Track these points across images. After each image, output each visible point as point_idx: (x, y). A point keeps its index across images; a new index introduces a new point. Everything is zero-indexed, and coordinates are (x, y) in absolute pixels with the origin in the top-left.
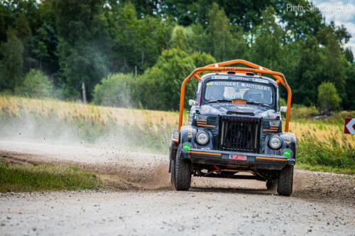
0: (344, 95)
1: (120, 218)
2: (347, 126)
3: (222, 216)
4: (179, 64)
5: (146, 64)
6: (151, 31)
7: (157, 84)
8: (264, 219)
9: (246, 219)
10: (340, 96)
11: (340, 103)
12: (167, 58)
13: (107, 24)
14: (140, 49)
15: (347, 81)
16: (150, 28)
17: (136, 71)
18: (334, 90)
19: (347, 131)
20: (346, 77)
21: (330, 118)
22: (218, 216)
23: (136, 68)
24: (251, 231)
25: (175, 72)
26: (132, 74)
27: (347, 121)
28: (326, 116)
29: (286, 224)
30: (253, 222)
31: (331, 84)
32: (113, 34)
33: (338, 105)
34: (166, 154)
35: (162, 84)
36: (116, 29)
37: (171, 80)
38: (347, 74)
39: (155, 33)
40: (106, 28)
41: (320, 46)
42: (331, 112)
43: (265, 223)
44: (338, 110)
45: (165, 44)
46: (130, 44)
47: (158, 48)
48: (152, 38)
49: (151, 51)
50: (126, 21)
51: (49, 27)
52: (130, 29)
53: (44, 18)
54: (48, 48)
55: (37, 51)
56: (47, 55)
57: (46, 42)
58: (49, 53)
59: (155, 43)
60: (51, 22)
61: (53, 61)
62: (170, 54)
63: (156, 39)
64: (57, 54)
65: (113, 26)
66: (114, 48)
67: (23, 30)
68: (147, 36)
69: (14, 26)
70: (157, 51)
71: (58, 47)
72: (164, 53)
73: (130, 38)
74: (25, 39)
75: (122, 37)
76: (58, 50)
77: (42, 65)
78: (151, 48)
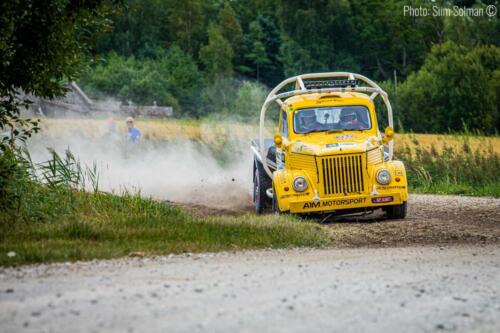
4: (459, 65)
5: (409, 67)
6: (414, 18)
7: (427, 95)
12: (440, 56)
17: (395, 78)
23: (395, 73)
26: (390, 82)
32: (359, 24)
35: (434, 94)
36: (364, 17)
40: (349, 16)
46: (385, 39)
47: (427, 42)
48: (416, 28)
49: (417, 46)
50: (378, 6)
51: (266, 20)
52: (384, 16)
53: (260, 7)
54: (267, 51)
55: (252, 56)
56: (267, 60)
57: (263, 40)
58: (269, 57)
59: (421, 35)
60: (270, 12)
61: (274, 68)
62: (443, 51)
63: (422, 29)
64: (280, 59)
65: (360, 13)
66: (362, 45)
67: (230, 25)
68: (409, 26)
69: (218, 22)
70: (425, 46)
71: (282, 48)
72: (435, 49)
73: (385, 29)
74: (234, 39)
75: (373, 29)
76: (283, 53)
77: (260, 76)
78: (416, 43)
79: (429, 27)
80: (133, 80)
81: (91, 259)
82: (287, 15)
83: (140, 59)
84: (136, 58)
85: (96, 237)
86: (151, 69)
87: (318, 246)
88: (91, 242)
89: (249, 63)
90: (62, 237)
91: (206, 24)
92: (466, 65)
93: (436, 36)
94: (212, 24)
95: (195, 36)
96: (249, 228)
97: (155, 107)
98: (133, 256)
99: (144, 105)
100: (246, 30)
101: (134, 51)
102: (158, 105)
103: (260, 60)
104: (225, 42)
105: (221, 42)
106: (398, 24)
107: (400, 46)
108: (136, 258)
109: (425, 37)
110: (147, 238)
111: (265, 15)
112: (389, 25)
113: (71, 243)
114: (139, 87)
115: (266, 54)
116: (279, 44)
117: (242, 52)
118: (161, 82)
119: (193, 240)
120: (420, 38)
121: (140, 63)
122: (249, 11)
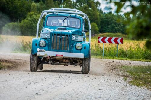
0: (100, 27)
1: (6, 80)
2: (99, 40)
3: (47, 78)
4: (35, 18)
5: (22, 18)
6: (24, 5)
7: (27, 26)
8: (64, 78)
9: (56, 78)
10: (99, 28)
11: (99, 30)
12: (31, 15)
13: (6, 3)
14: (20, 13)
15: (101, 22)
16: (23, 4)
17: (19, 21)
18: (96, 25)
19: (99, 42)
20: (101, 20)
21: (95, 36)
22: (45, 78)
23: (18, 20)
24: (58, 83)
25: (33, 21)
26: (17, 22)
27: (99, 38)
28: (93, 36)
29: (72, 79)
30: (59, 80)
31: (95, 23)
32: (9, 7)
33: (98, 31)
34: (29, 53)
35: (29, 26)
36: (10, 5)
37: (32, 24)
38: (101, 19)
39: (25, 6)
40: (6, 4)
41: (90, 9)
42: (95, 34)
43: (64, 80)
44: (98, 33)
45: (29, 10)
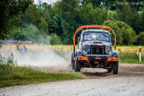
46: (91, 20)
47: (103, 20)
48: (100, 16)
49: (100, 22)
50: (89, 11)
51: (58, 16)
52: (90, 14)
53: (55, 12)
54: (58, 24)
55: (53, 26)
56: (58, 27)
57: (57, 22)
58: (58, 26)
59: (101, 18)
60: (58, 14)
61: (60, 29)
62: (107, 22)
63: (101, 17)
64: (61, 26)
65: (84, 13)
66: (84, 22)
67: (47, 18)
68: (98, 16)
69: (44, 17)
70: (102, 21)
71: (62, 23)
72: (105, 22)
73: (91, 17)
74: (48, 21)
75: (87, 17)
76: (62, 25)
77: (56, 31)
78: (100, 21)
79: (103, 16)
80: (20, 34)
81: (23, 85)
82: (63, 14)
83: (22, 28)
84: (21, 28)
85: (22, 79)
86: (25, 31)
87: (82, 79)
88: (20, 80)
89: (53, 28)
90: (12, 79)
91: (40, 17)
92: (114, 26)
93: (105, 18)
94: (42, 17)
95: (37, 21)
96: (63, 75)
97: (26, 41)
98: (34, 83)
99: (23, 41)
100: (52, 19)
101: (20, 26)
102: (27, 41)
103: (56, 27)
104: (46, 22)
105: (44, 22)
106: (94, 16)
107: (95, 22)
108: (35, 84)
109: (102, 19)
110: (36, 78)
111: (57, 14)
112: (92, 16)
113: (15, 80)
114: (22, 35)
115: (57, 25)
116: (61, 22)
117: (51, 25)
118: (28, 34)
119: (48, 78)
120: (100, 19)
121: (22, 29)
122: (52, 14)
